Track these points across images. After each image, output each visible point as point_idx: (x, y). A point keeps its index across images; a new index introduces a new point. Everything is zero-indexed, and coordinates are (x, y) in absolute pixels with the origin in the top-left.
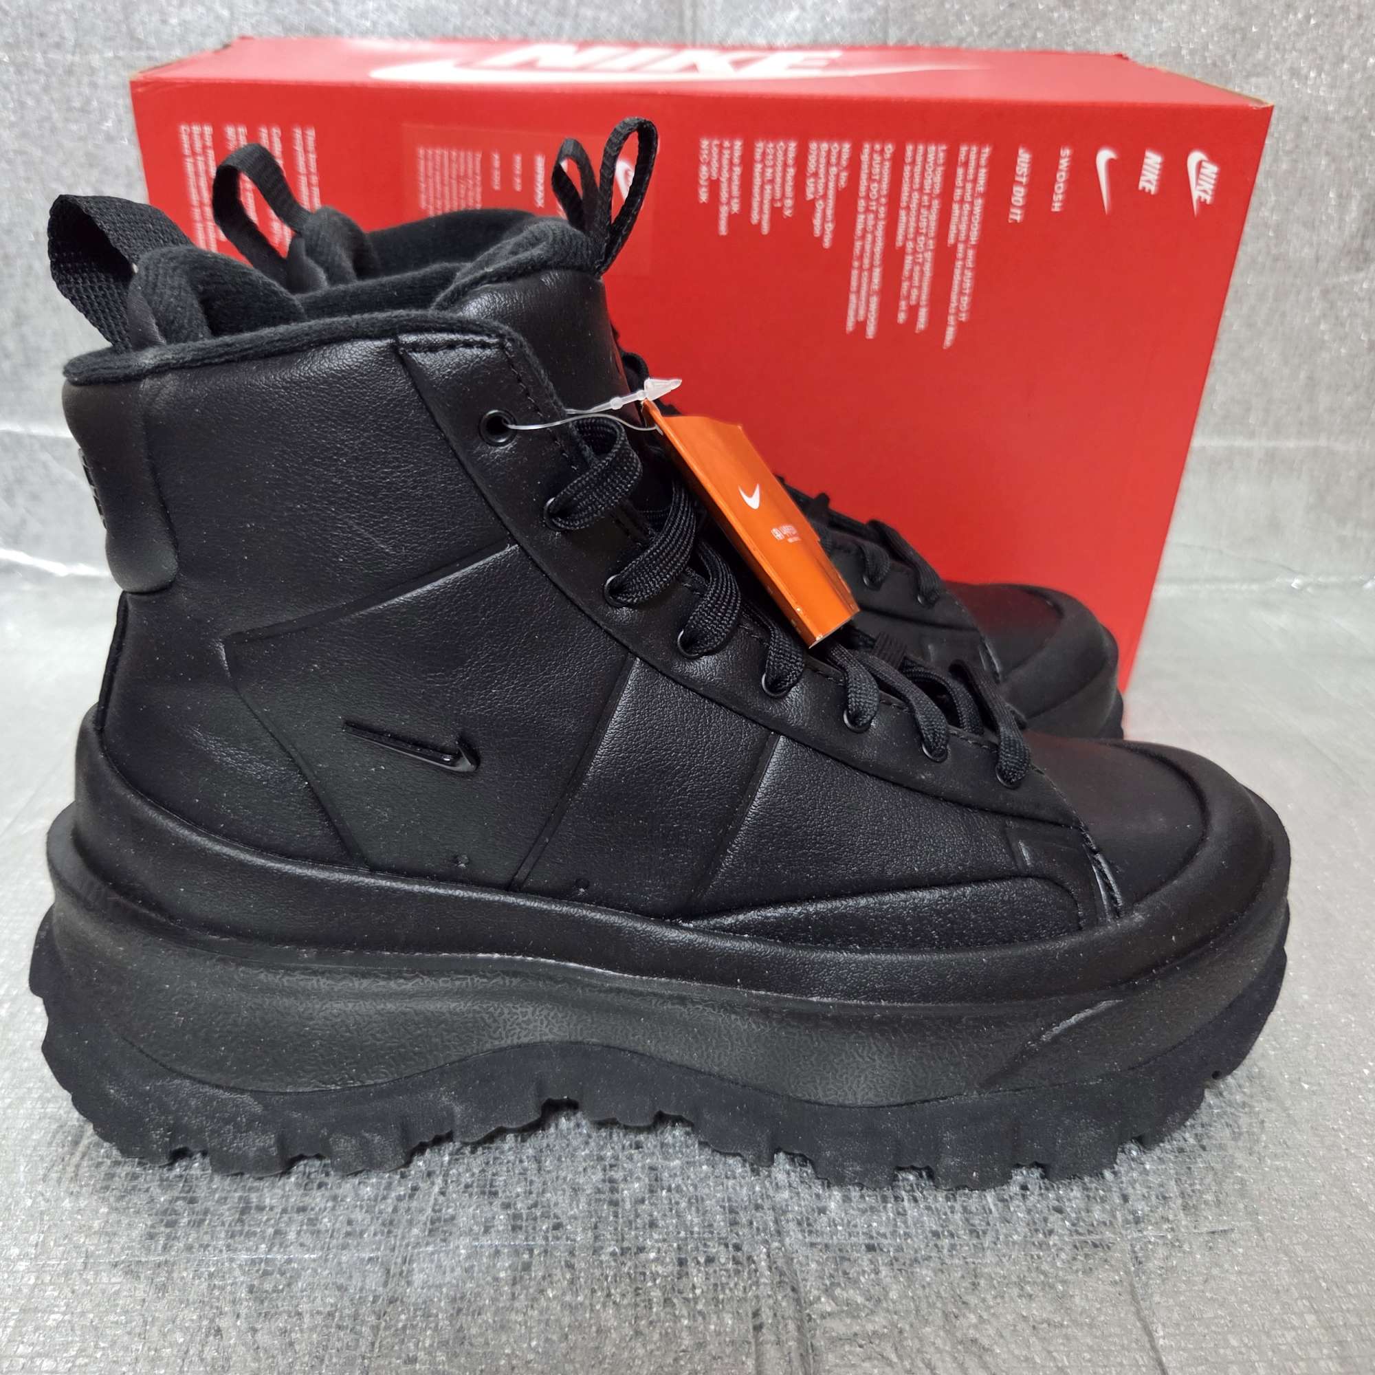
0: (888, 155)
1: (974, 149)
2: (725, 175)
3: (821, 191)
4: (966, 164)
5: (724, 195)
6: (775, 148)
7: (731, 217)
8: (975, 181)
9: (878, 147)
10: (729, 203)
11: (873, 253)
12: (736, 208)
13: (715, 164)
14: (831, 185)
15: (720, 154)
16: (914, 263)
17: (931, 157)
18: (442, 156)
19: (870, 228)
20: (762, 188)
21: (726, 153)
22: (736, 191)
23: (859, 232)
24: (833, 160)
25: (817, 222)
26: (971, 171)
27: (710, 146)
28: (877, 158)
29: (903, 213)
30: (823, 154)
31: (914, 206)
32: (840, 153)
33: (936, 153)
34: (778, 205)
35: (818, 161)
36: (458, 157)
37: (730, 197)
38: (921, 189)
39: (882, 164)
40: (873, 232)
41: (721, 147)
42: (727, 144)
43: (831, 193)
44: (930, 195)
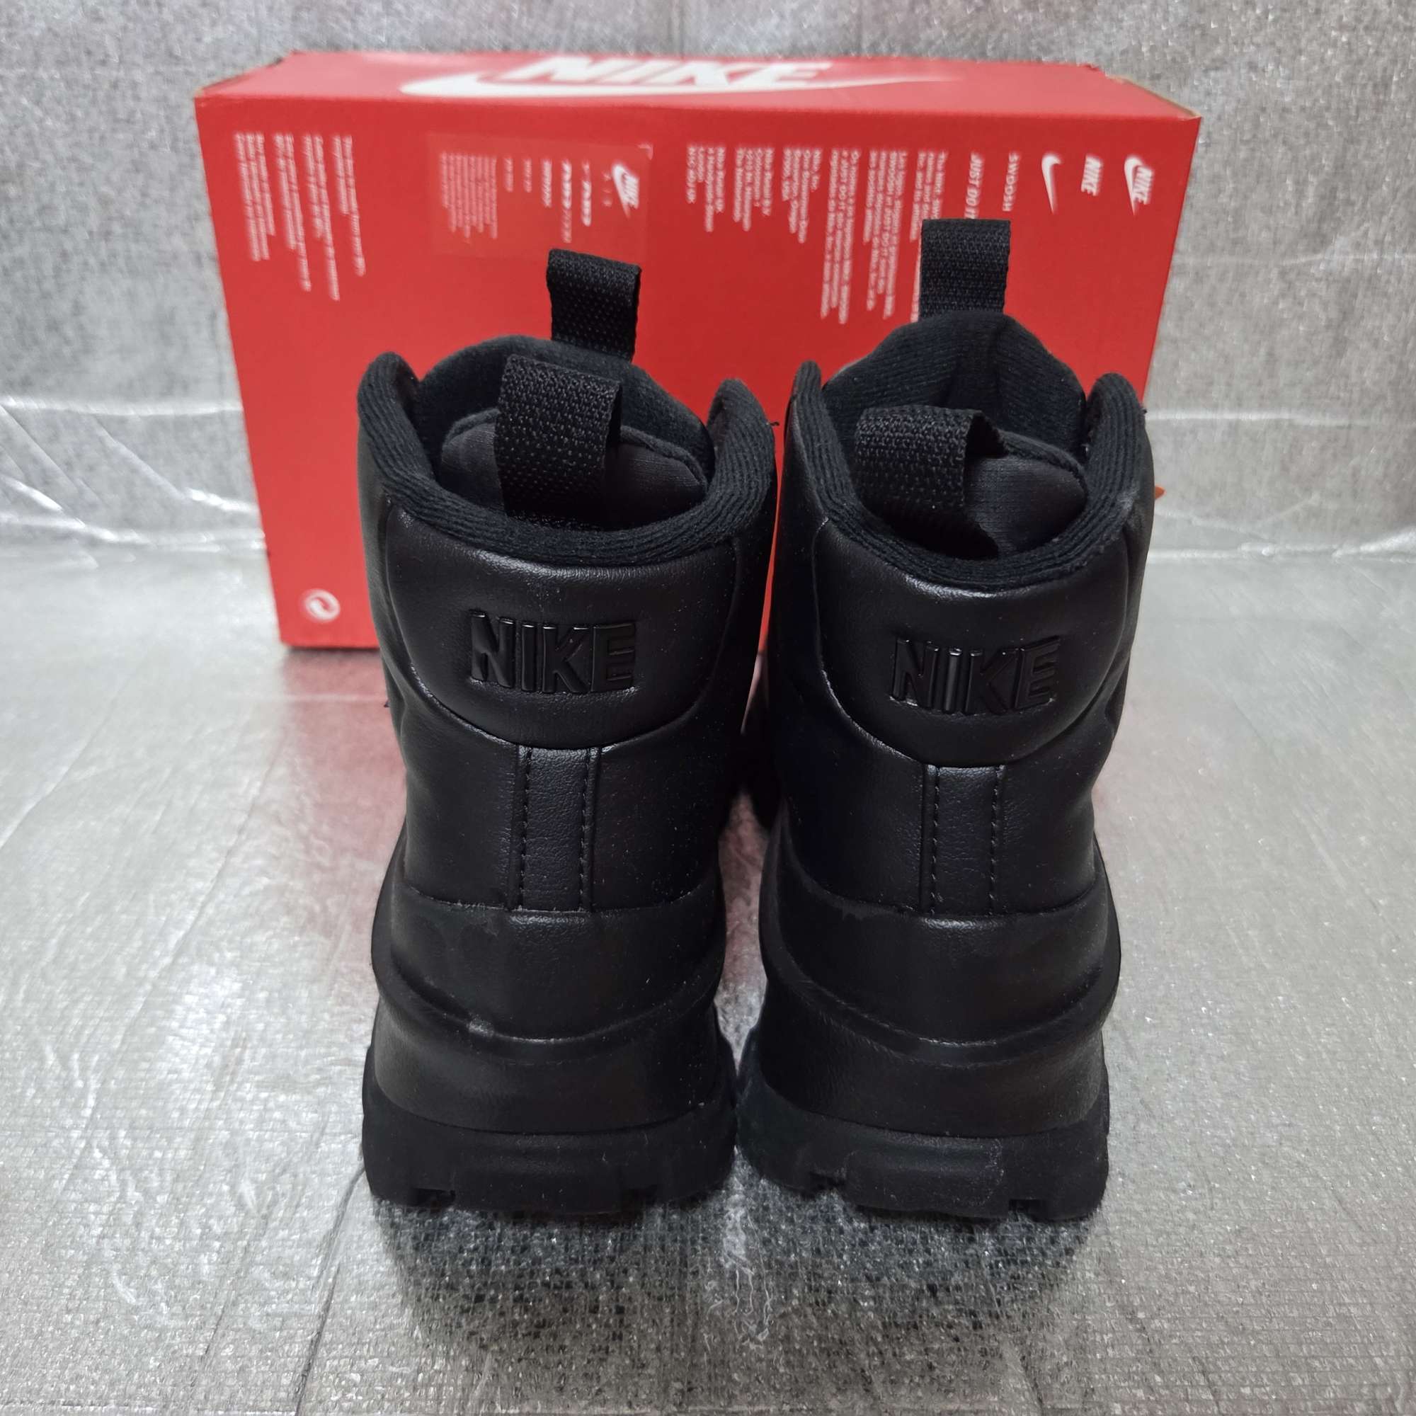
0: (855, 160)
1: (932, 155)
2: (710, 178)
3: (796, 193)
4: (924, 169)
5: (709, 196)
6: (753, 154)
7: (717, 216)
8: (933, 183)
9: (845, 153)
10: (713, 203)
11: (843, 248)
12: (720, 206)
13: (701, 169)
14: (805, 187)
15: (706, 161)
16: (881, 256)
17: (893, 163)
18: (462, 161)
19: (840, 225)
20: (743, 190)
21: (711, 159)
22: (720, 192)
23: (830, 229)
24: (806, 165)
25: (793, 219)
26: (929, 175)
27: (696, 152)
28: (845, 163)
29: (869, 213)
30: (797, 159)
31: (879, 206)
32: (811, 160)
33: (897, 158)
34: (758, 205)
35: (792, 166)
36: (476, 162)
37: (715, 197)
38: (885, 190)
39: (849, 169)
40: (842, 229)
41: (706, 153)
42: (711, 151)
43: (805, 194)
44: (893, 197)
